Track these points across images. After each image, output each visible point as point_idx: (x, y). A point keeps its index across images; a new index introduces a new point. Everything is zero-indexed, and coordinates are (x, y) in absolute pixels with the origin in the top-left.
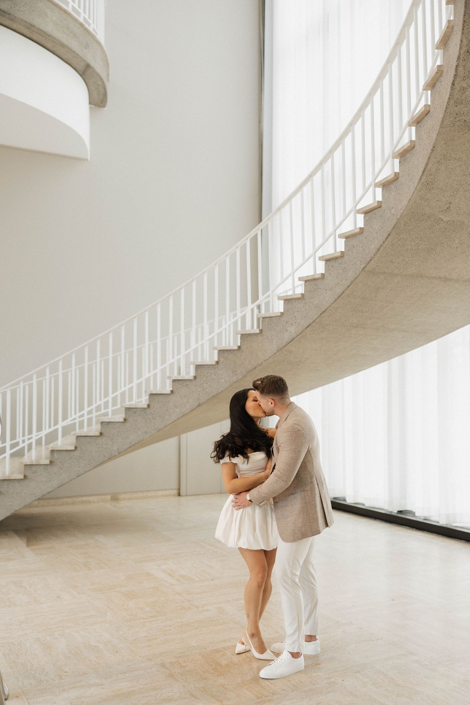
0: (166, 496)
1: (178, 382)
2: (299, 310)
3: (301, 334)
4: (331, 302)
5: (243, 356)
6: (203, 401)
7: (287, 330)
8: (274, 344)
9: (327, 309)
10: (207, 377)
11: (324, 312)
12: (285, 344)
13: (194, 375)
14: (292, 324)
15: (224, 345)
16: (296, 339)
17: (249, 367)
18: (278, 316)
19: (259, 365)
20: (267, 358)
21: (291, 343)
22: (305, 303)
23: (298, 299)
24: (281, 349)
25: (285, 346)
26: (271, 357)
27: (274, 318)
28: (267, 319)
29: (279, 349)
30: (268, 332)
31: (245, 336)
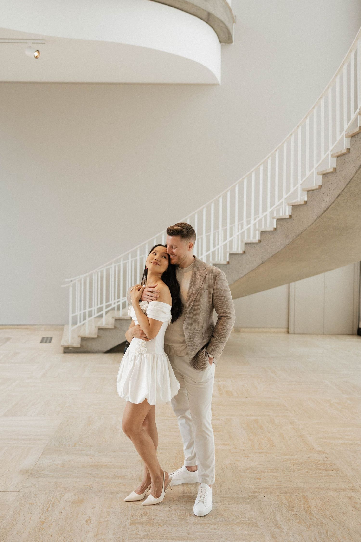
0: (278, 332)
1: (249, 245)
2: (332, 182)
3: (334, 204)
5: (293, 223)
6: (266, 259)
7: (324, 200)
8: (315, 212)
10: (268, 240)
12: (322, 212)
13: (260, 239)
14: (327, 195)
15: (281, 214)
16: (330, 208)
17: (297, 232)
18: (318, 189)
19: (305, 230)
20: (310, 224)
21: (327, 211)
22: (337, 176)
23: (332, 173)
24: (320, 216)
25: (323, 214)
26: (313, 224)
27: (315, 191)
28: (311, 192)
29: (318, 217)
30: (311, 203)
31: (295, 207)
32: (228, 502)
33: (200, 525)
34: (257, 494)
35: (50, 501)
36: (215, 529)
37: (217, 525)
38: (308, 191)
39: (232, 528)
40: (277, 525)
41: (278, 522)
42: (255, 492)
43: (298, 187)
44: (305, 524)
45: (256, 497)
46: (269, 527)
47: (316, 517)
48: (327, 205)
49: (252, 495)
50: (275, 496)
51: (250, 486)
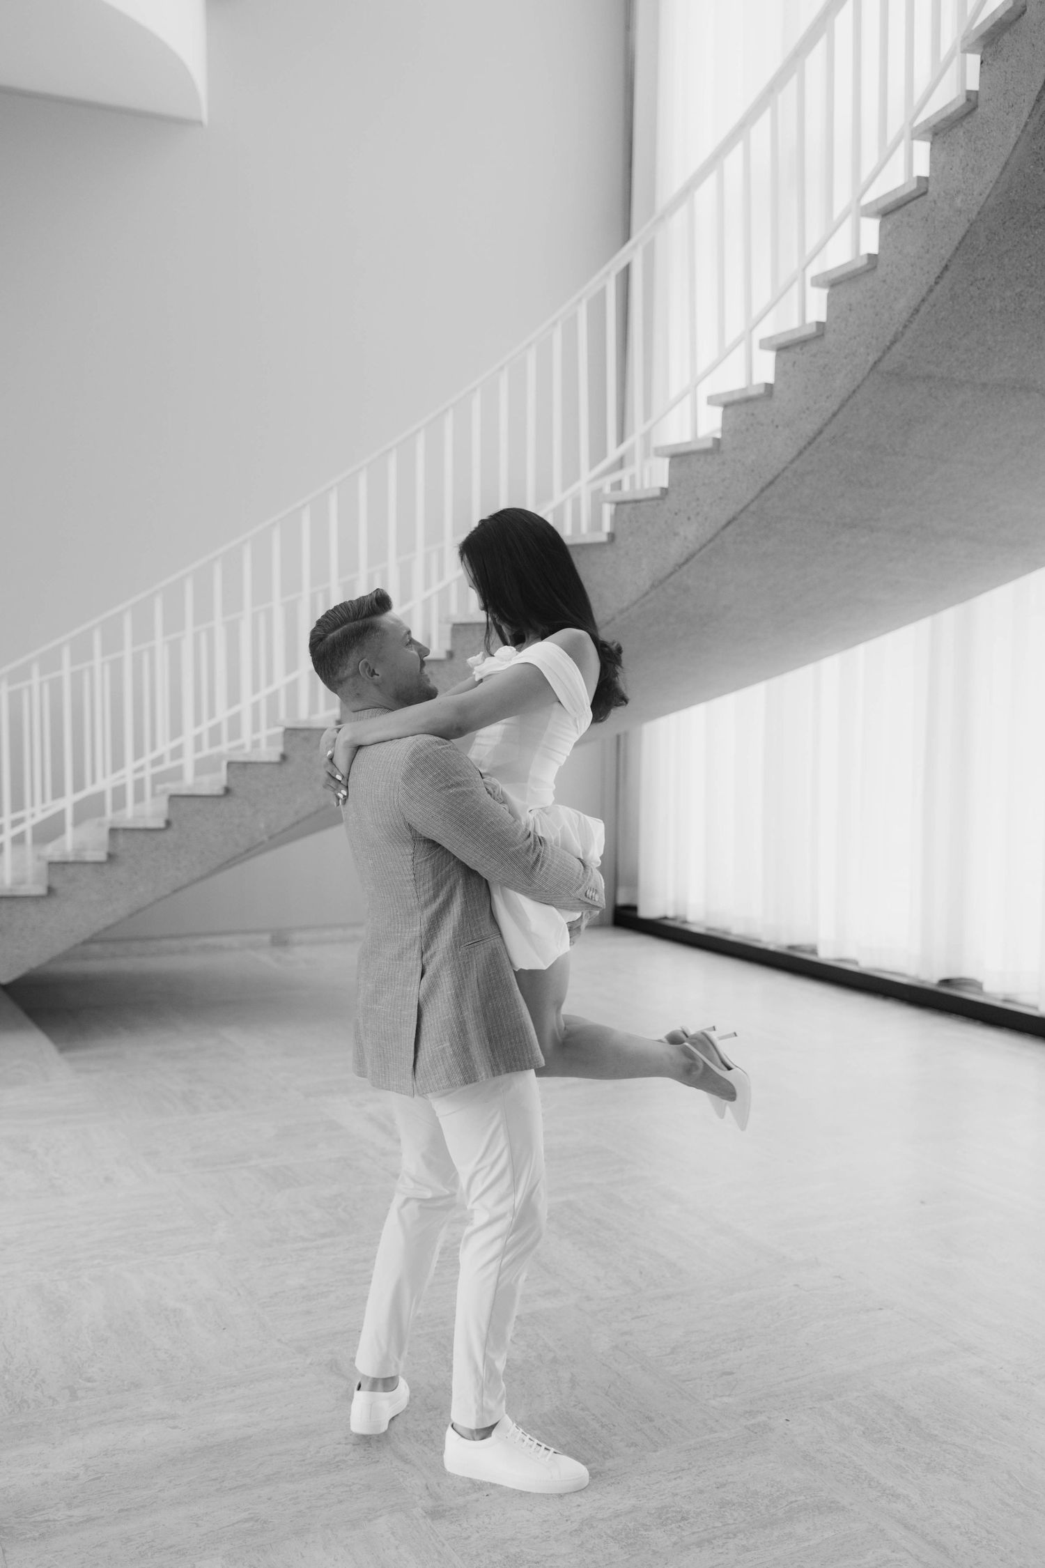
2: (706, 481)
3: (711, 545)
4: (789, 459)
7: (676, 534)
8: (642, 569)
9: (778, 476)
11: (771, 483)
12: (670, 568)
13: (448, 648)
14: (689, 518)
16: (698, 557)
18: (654, 499)
20: (625, 604)
21: (685, 568)
22: (724, 463)
23: (706, 452)
24: (661, 582)
25: (670, 574)
26: (635, 603)
27: (645, 504)
28: (628, 508)
29: (656, 583)
30: (629, 538)
38: (618, 504)
48: (688, 547)
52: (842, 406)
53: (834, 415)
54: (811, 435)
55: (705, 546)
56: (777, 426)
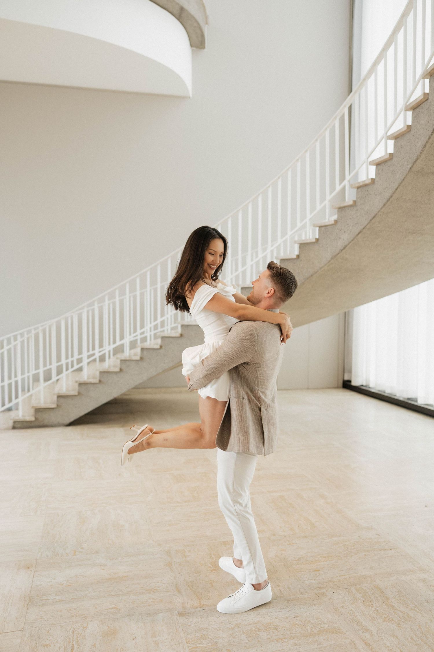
2: (351, 217)
3: (353, 242)
4: (380, 207)
5: (301, 265)
7: (340, 238)
8: (328, 252)
9: (377, 214)
11: (374, 217)
12: (338, 251)
14: (345, 232)
16: (348, 247)
17: (306, 274)
18: (332, 225)
19: (316, 273)
20: (322, 265)
21: (344, 251)
22: (357, 210)
23: (351, 206)
24: (335, 256)
25: (339, 253)
26: (326, 265)
27: (329, 227)
28: (323, 228)
29: (333, 257)
30: (324, 240)
31: (303, 246)
32: (295, 605)
33: (276, 642)
34: (324, 591)
35: (71, 638)
36: (296, 645)
37: (296, 639)
38: (321, 227)
39: (315, 639)
40: (364, 628)
41: (362, 623)
42: (320, 588)
43: (306, 222)
44: (393, 622)
45: (324, 595)
46: (355, 631)
47: (400, 611)
49: (318, 592)
50: (344, 590)
51: (312, 581)
52: (399, 186)
53: (396, 189)
54: (388, 198)
55: (351, 242)
56: (376, 195)
